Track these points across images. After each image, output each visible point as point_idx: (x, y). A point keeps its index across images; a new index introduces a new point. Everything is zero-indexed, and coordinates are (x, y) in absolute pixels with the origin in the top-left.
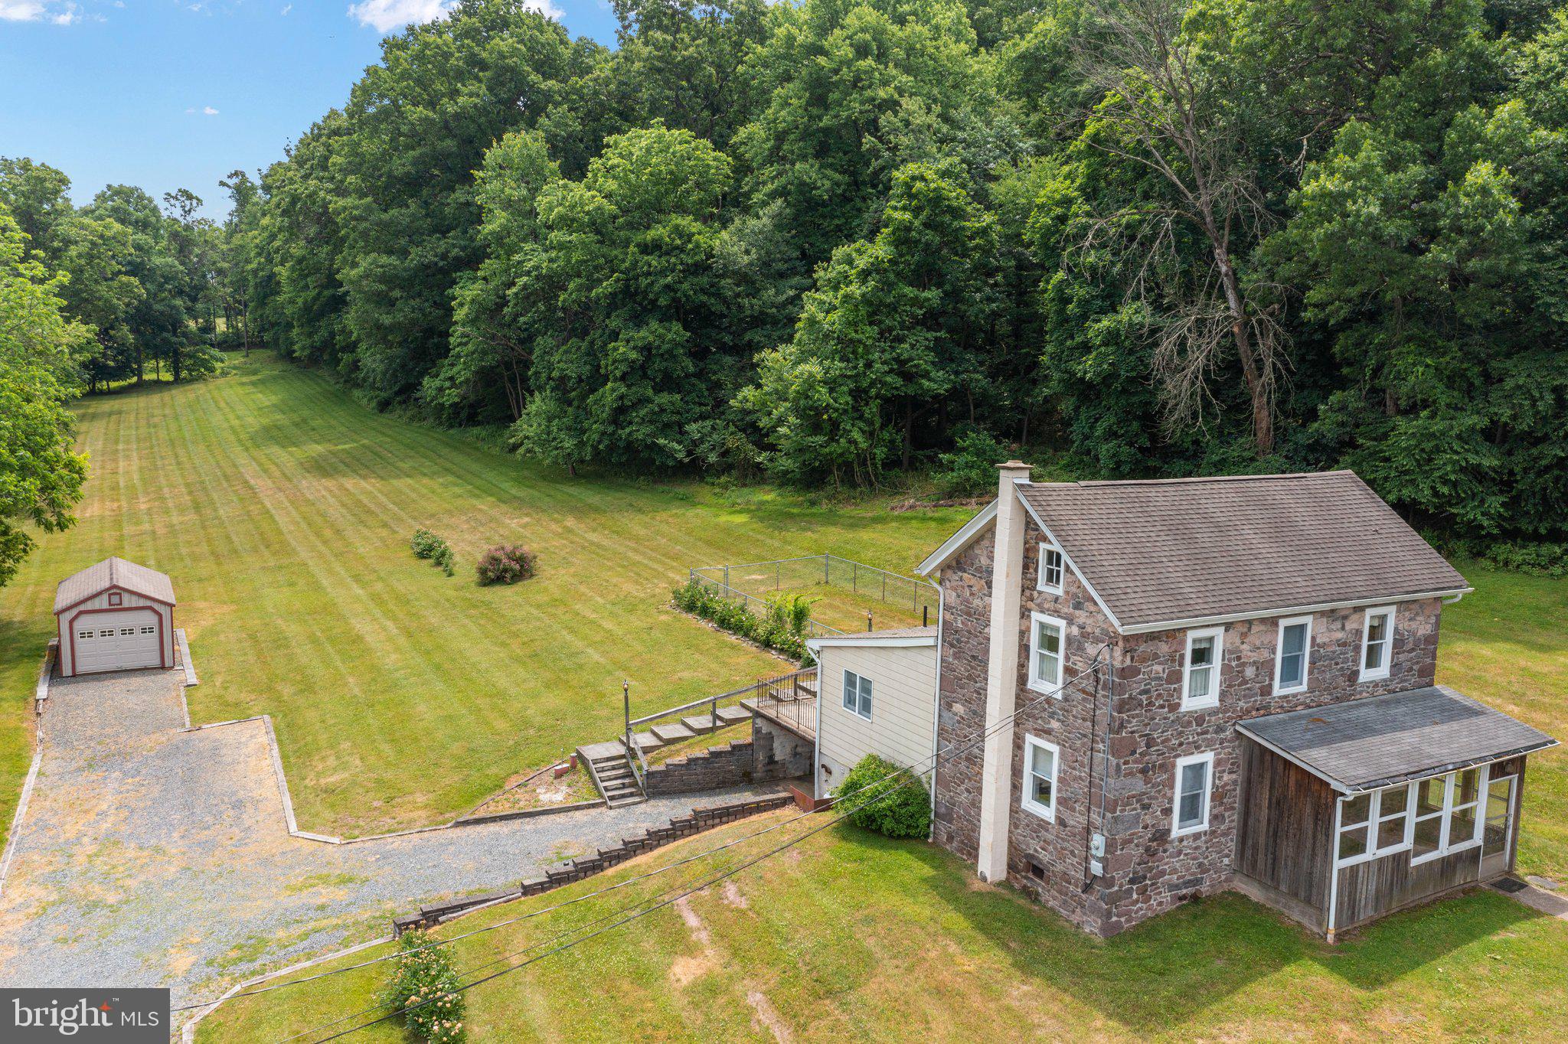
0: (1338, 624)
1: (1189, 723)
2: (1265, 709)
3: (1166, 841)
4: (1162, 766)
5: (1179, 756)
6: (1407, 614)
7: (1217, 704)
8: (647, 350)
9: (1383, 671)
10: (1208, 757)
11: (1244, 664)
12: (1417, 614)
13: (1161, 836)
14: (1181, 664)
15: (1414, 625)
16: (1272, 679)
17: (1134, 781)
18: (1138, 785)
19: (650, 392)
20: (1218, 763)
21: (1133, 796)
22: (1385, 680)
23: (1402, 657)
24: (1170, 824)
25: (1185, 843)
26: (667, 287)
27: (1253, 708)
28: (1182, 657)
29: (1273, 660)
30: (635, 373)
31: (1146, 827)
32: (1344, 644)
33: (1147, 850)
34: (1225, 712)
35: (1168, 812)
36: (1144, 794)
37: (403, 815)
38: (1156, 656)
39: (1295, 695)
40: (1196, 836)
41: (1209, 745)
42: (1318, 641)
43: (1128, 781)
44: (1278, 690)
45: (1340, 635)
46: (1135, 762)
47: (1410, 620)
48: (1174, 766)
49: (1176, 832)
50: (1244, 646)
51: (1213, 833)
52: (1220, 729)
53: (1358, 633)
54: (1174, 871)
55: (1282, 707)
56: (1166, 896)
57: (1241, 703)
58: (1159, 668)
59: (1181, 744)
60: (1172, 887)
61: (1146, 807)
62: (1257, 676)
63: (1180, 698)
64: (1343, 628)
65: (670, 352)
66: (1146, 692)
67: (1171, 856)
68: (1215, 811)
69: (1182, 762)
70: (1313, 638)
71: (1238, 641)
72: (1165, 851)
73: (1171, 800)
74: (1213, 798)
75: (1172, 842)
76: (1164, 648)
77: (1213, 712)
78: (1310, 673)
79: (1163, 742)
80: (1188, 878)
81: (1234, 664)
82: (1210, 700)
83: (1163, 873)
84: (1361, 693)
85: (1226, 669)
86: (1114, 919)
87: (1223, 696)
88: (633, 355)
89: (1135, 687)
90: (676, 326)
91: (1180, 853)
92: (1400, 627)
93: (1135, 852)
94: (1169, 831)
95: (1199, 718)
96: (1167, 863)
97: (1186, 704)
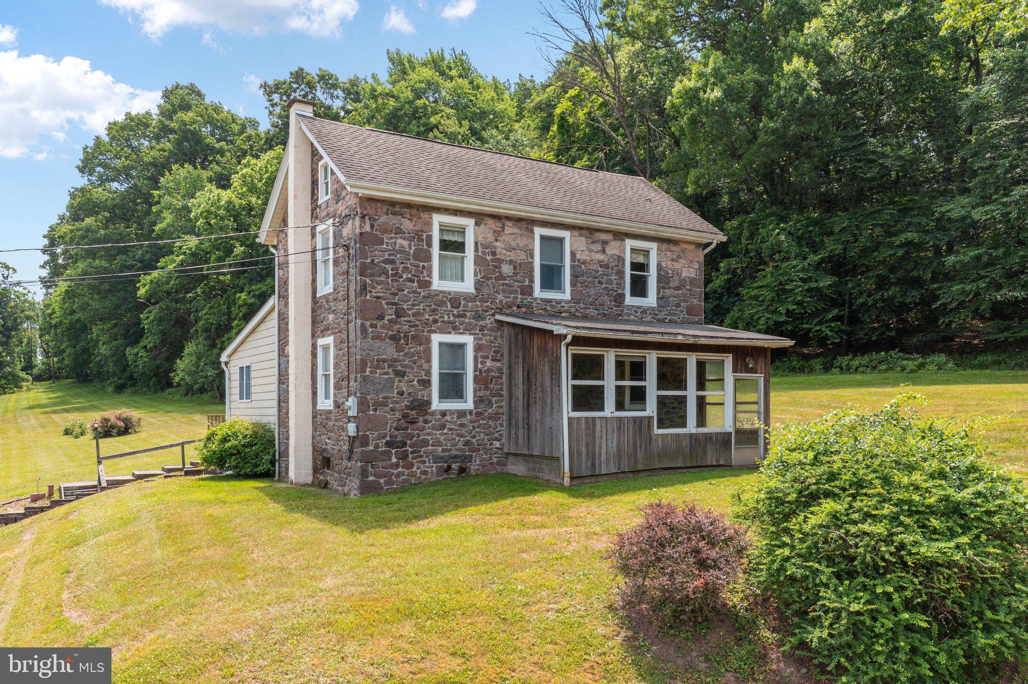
0: (598, 247)
1: (442, 303)
2: (529, 310)
3: (426, 412)
4: (413, 337)
5: (435, 332)
6: (669, 254)
7: (472, 290)
9: (651, 300)
10: (468, 340)
11: (500, 261)
12: (679, 257)
13: (423, 406)
14: (430, 245)
15: (677, 266)
16: (532, 281)
17: (383, 345)
18: (389, 351)
20: (478, 348)
21: (384, 361)
22: (652, 309)
23: (668, 292)
24: (430, 395)
25: (448, 418)
27: (513, 303)
28: (430, 238)
29: (532, 263)
31: (401, 393)
32: (606, 266)
33: (405, 416)
34: (483, 301)
35: (426, 383)
36: (396, 360)
38: (399, 231)
39: (559, 302)
40: (461, 414)
41: (468, 330)
42: (578, 257)
43: (377, 343)
44: (538, 292)
45: (601, 257)
46: (383, 327)
47: (673, 260)
48: (429, 341)
49: (437, 405)
50: (498, 244)
51: (479, 414)
52: (478, 317)
53: (621, 259)
54: (438, 443)
55: (545, 309)
56: (431, 467)
57: (500, 297)
58: (405, 243)
59: (435, 321)
60: (437, 459)
61: (401, 374)
62: (516, 274)
63: (430, 275)
64: (604, 251)
66: (392, 262)
67: (433, 428)
68: (481, 394)
69: (437, 339)
70: (573, 254)
71: (491, 238)
72: (426, 422)
73: (428, 373)
74: (476, 379)
75: (433, 414)
76: (407, 225)
77: (468, 298)
78: (573, 284)
79: (414, 315)
80: (454, 452)
81: (489, 258)
82: (467, 286)
83: (425, 443)
84: (629, 315)
85: (478, 261)
86: (371, 478)
87: (478, 285)
89: (378, 255)
91: (443, 427)
92: (664, 264)
93: (391, 418)
94: (429, 403)
95: (455, 300)
96: (430, 434)
97: (437, 284)
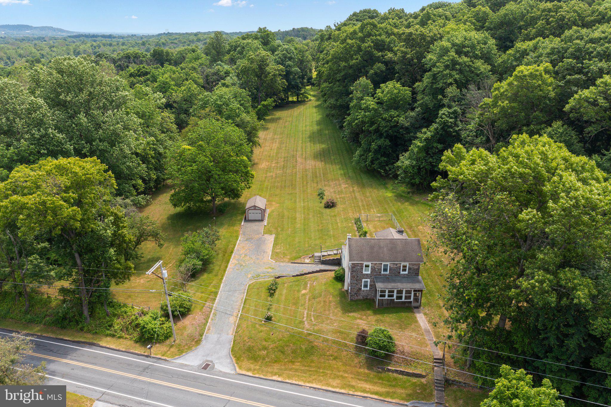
0: (395, 265)
1: (365, 275)
2: (380, 275)
4: (359, 280)
6: (411, 265)
8: (380, 147)
9: (407, 272)
10: (369, 280)
11: (375, 269)
12: (414, 265)
13: (361, 289)
14: (363, 268)
15: (413, 267)
16: (381, 271)
18: (356, 282)
19: (379, 156)
20: (371, 281)
22: (407, 274)
23: (411, 271)
26: (386, 131)
27: (378, 274)
28: (363, 266)
29: (381, 269)
30: (376, 152)
31: (357, 287)
33: (358, 290)
34: (372, 274)
35: (361, 286)
37: (285, 260)
39: (386, 274)
40: (367, 290)
41: (369, 278)
42: (391, 267)
43: (354, 281)
44: (382, 273)
45: (396, 267)
46: (355, 279)
49: (363, 289)
50: (375, 266)
51: (370, 290)
52: (371, 277)
53: (400, 267)
54: (363, 294)
55: (383, 275)
56: (361, 297)
57: (375, 273)
58: (359, 267)
59: (363, 278)
61: (357, 285)
62: (378, 270)
65: (385, 148)
66: (356, 270)
69: (363, 280)
72: (361, 291)
74: (370, 286)
76: (360, 265)
77: (369, 274)
78: (389, 271)
79: (360, 277)
80: (365, 295)
82: (369, 272)
84: (401, 275)
85: (372, 269)
87: (371, 272)
88: (376, 147)
89: (354, 269)
90: (387, 141)
91: (364, 292)
92: (410, 267)
93: (355, 291)
95: (367, 275)
96: (361, 293)
97: (364, 272)
